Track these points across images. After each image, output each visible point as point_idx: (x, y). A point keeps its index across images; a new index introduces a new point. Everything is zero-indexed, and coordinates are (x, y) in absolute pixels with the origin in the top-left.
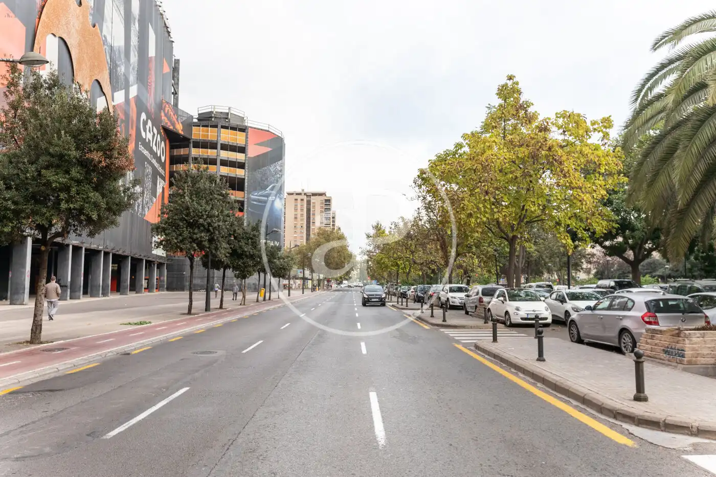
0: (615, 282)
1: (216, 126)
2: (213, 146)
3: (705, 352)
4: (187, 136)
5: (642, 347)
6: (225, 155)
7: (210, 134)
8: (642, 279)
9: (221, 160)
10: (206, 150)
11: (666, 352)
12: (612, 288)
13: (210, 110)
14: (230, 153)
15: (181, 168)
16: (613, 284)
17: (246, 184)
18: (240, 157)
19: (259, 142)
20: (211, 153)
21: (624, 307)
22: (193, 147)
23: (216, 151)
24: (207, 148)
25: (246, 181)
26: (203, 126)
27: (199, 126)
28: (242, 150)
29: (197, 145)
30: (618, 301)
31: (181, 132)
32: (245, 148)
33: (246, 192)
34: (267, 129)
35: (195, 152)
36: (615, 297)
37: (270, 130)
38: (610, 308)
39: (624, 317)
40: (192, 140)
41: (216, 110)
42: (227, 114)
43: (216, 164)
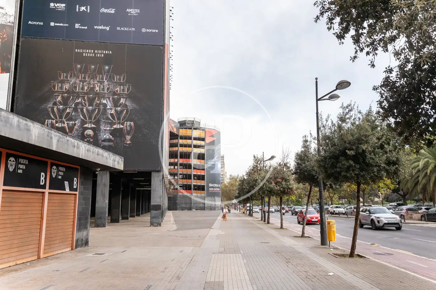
0: (397, 204)
1: (191, 129)
2: (190, 138)
3: (416, 217)
4: (178, 134)
5: (406, 217)
6: (195, 142)
7: (188, 133)
8: (408, 202)
9: (194, 145)
10: (187, 140)
11: (410, 218)
12: (396, 206)
13: (185, 120)
14: (198, 141)
15: (175, 149)
16: (396, 204)
17: (205, 156)
18: (202, 143)
19: (211, 135)
20: (189, 142)
21: (401, 210)
22: (180, 139)
23: (191, 140)
24: (187, 139)
25: (205, 155)
26: (184, 129)
27: (183, 129)
28: (203, 140)
29: (182, 138)
30: (400, 209)
31: (176, 132)
32: (204, 138)
33: (205, 160)
34: (214, 128)
35: (181, 141)
36: (399, 208)
37: (215, 129)
38: (398, 210)
39: (401, 212)
40: (179, 136)
41: (188, 120)
42: (193, 121)
43: (191, 147)
